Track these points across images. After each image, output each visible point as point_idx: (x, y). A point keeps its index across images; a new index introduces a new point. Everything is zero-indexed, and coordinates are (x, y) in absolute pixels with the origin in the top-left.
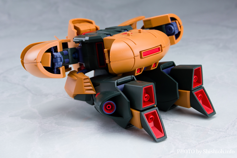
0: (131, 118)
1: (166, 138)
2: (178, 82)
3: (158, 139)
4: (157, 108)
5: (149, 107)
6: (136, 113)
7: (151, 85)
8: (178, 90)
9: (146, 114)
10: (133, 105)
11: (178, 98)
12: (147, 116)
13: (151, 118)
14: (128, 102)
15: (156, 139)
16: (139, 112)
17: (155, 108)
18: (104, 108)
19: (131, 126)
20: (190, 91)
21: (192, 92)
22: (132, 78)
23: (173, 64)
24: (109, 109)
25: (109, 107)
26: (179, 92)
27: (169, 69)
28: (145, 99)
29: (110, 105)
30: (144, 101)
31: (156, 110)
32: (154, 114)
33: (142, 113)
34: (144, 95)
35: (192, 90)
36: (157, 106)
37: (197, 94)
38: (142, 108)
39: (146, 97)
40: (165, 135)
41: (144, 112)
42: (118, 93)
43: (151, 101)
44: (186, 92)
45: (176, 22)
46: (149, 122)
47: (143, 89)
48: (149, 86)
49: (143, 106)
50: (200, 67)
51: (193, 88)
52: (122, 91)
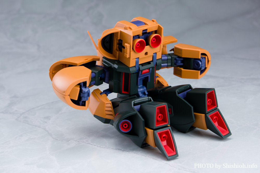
0: (145, 136)
1: (178, 156)
2: (192, 106)
3: (169, 156)
4: (170, 128)
5: (162, 127)
6: (150, 131)
7: (164, 104)
8: (193, 113)
9: (159, 132)
10: (147, 124)
11: (194, 121)
12: (160, 134)
13: (164, 137)
14: (143, 121)
15: (167, 157)
16: (153, 130)
17: (168, 127)
18: (121, 126)
19: (147, 145)
20: (204, 114)
21: (207, 115)
22: (149, 99)
23: (190, 87)
24: (126, 128)
25: (125, 126)
26: (195, 115)
27: (185, 92)
28: (158, 118)
29: (126, 124)
30: (157, 121)
31: (169, 129)
32: (167, 133)
33: (155, 131)
34: (157, 115)
35: (206, 113)
36: (170, 126)
37: (212, 117)
38: (155, 126)
39: (159, 117)
40: (176, 154)
41: (157, 131)
42: (135, 112)
43: (164, 120)
44: (201, 115)
45: (205, 58)
46: (162, 141)
47: (156, 109)
48: (162, 106)
49: (156, 125)
50: (213, 91)
51: (207, 111)
52: (138, 111)
